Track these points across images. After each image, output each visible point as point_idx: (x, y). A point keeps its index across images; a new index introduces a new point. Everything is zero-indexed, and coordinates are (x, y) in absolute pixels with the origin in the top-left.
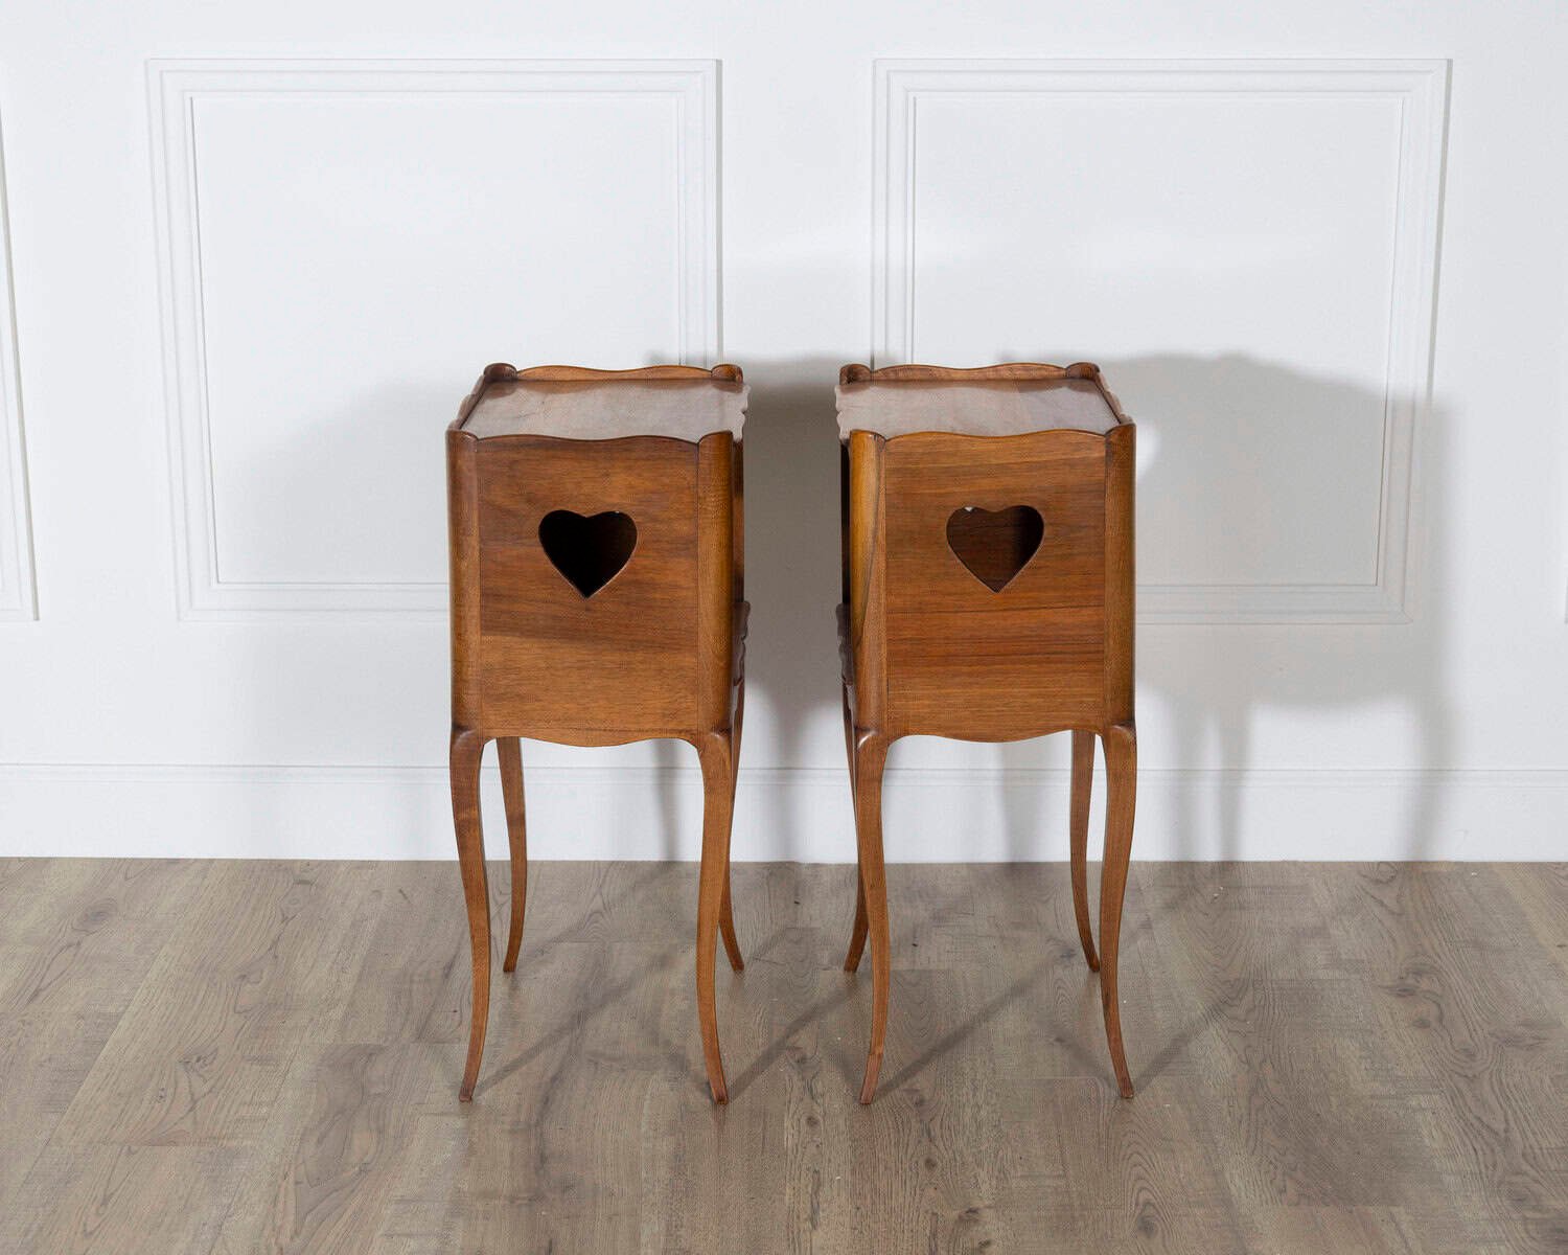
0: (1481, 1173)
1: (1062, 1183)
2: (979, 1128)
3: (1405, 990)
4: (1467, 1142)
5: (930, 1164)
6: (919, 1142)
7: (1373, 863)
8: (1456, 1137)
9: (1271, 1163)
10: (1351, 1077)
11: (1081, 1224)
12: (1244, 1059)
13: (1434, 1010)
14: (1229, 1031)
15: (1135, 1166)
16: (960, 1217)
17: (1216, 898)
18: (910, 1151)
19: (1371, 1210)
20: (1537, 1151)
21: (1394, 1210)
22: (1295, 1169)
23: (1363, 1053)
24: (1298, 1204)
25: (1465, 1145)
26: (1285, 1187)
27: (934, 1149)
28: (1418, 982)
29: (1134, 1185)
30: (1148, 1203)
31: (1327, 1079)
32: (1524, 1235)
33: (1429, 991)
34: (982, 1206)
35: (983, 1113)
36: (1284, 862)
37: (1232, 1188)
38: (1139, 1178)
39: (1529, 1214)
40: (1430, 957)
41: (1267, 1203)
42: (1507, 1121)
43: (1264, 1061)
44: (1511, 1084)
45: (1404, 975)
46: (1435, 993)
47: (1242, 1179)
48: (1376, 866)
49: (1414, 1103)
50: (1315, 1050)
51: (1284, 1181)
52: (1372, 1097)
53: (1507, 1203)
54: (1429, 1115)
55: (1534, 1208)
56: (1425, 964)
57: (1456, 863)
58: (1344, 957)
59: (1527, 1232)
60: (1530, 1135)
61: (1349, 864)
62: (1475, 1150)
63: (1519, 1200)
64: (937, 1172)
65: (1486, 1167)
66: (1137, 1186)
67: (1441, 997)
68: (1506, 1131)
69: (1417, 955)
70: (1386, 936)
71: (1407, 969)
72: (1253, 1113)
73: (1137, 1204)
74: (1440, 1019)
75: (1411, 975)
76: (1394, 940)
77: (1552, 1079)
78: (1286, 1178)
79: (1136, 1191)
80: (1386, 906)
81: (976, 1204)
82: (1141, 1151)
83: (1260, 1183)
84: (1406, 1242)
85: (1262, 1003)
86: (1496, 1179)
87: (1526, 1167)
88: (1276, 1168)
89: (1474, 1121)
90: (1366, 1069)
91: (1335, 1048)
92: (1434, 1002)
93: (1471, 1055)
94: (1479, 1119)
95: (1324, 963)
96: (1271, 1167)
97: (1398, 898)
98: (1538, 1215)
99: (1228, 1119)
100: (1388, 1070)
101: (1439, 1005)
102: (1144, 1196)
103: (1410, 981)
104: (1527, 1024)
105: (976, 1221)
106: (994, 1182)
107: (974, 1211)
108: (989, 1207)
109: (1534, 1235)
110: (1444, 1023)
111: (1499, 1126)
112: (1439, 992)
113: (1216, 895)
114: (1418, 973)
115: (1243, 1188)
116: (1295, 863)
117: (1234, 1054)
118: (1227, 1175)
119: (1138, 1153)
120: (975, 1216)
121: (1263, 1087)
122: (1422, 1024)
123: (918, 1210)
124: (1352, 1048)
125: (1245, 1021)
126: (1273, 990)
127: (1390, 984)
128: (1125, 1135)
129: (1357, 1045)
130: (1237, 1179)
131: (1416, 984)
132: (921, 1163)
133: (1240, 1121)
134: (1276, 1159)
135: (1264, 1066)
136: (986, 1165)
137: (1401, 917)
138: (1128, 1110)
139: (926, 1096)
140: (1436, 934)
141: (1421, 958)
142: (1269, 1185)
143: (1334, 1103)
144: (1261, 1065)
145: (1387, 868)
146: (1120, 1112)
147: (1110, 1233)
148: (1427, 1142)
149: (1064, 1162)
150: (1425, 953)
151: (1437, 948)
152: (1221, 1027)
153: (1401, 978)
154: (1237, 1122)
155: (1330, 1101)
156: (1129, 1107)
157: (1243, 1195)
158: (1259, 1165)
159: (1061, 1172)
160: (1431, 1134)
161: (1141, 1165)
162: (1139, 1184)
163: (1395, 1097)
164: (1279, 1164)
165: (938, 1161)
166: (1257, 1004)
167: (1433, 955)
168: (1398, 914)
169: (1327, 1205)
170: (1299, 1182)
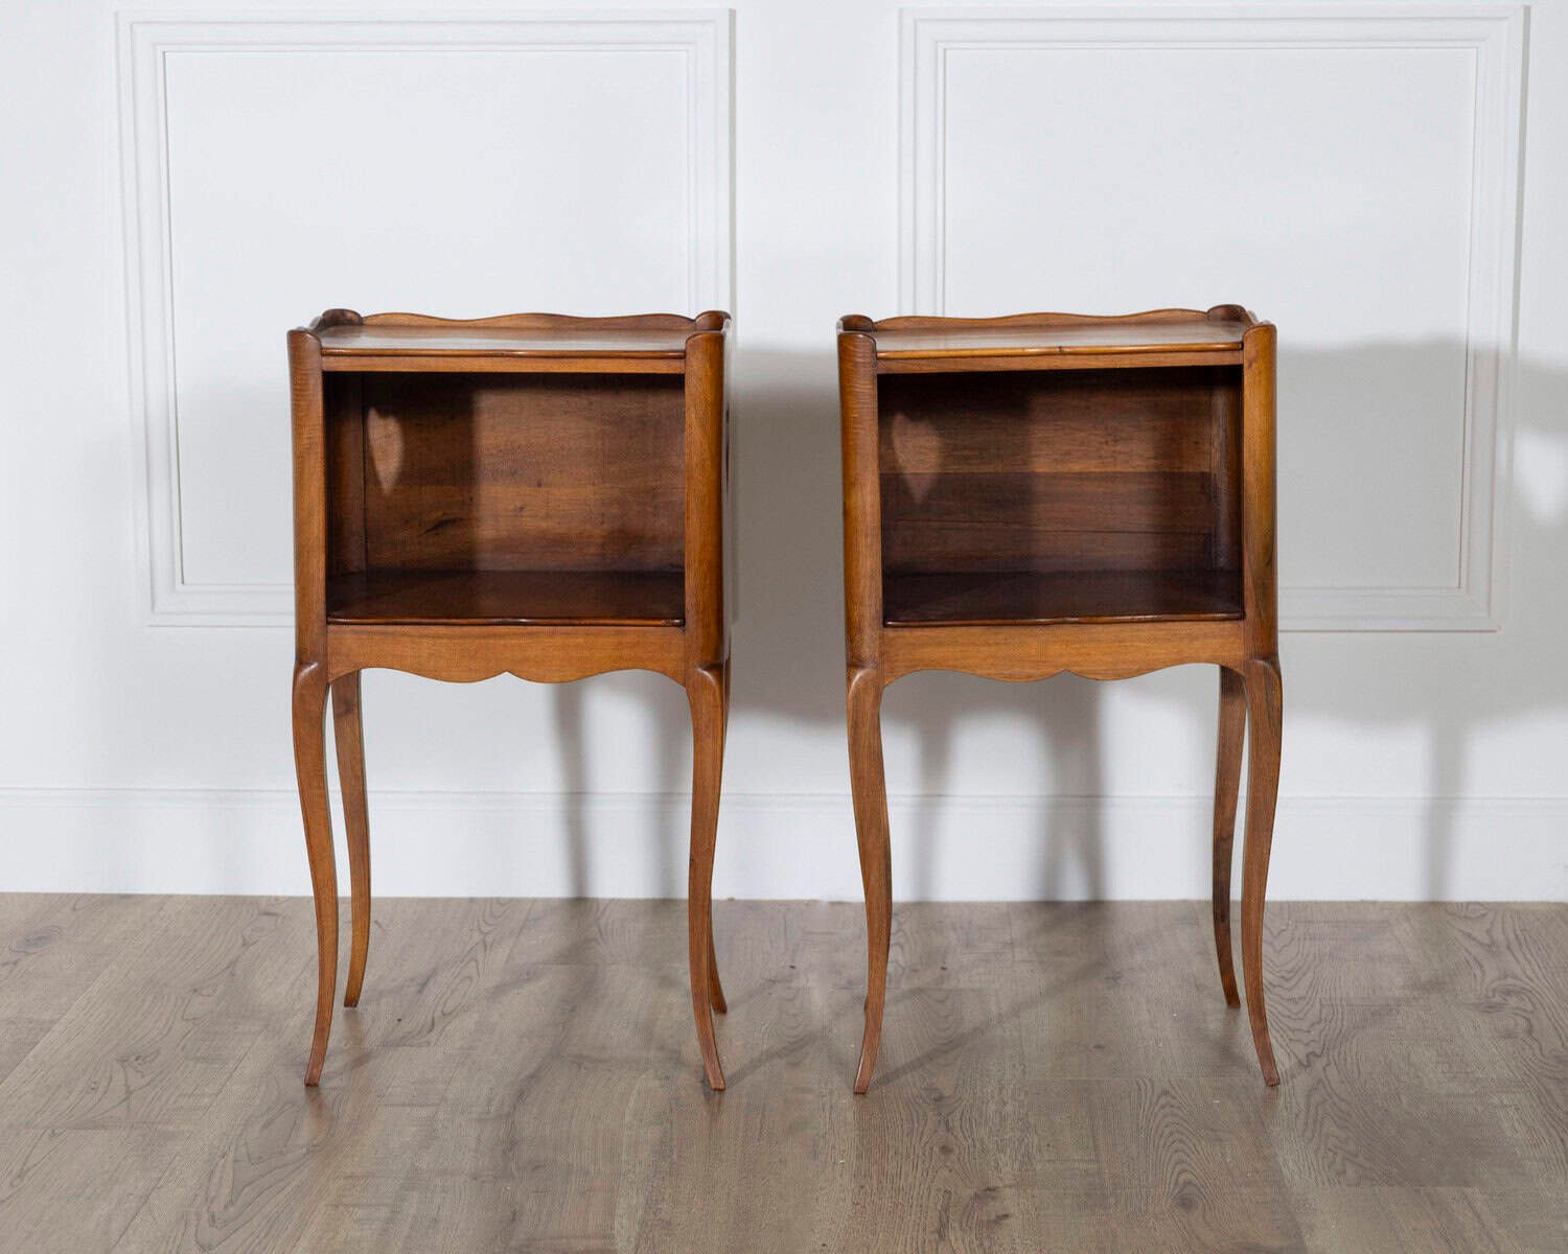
1: (1093, 1167)
2: (1003, 1119)
3: (1492, 1007)
4: (1555, 1134)
5: (946, 1150)
6: (936, 1131)
7: (1462, 903)
8: (1542, 1130)
9: (1330, 1150)
10: (1425, 1079)
11: (1112, 1200)
13: (1523, 1024)
14: (1290, 1040)
15: (1176, 1151)
16: (976, 1194)
17: (1284, 930)
18: (925, 1138)
19: (1441, 1190)
21: (1468, 1191)
22: (1356, 1156)
23: (1440, 1059)
24: (1358, 1185)
25: (1551, 1136)
26: (1344, 1170)
27: (951, 1138)
28: (1506, 1000)
29: (1174, 1168)
30: (1188, 1183)
31: (1398, 1080)
33: (1517, 1008)
34: (1001, 1185)
35: (1009, 1108)
36: (1363, 902)
37: (1285, 1171)
38: (1181, 1162)
40: (1520, 980)
41: (1324, 1184)
45: (1490, 994)
46: (1525, 1011)
47: (1294, 1161)
48: (1466, 905)
49: (1495, 1100)
51: (1344, 1164)
52: (1449, 1096)
54: (1512, 1111)
56: (1514, 986)
57: (1555, 903)
61: (1436, 903)
64: (953, 1157)
66: (1177, 1170)
67: (1531, 1013)
69: (1506, 977)
70: (1472, 963)
71: (1495, 989)
73: (1176, 1183)
74: (1530, 1031)
75: (1498, 995)
76: (1481, 966)
78: (1346, 1162)
79: (1175, 1175)
80: (1474, 939)
81: (993, 1184)
82: (1184, 1138)
83: (1316, 1166)
84: (1479, 1217)
85: (1329, 1017)
88: (1335, 1154)
90: (1443, 1072)
91: (1409, 1055)
92: (1524, 1017)
95: (1401, 984)
96: (1331, 1154)
97: (1489, 932)
99: (1284, 1113)
100: (1467, 1073)
102: (1183, 1177)
103: (1497, 999)
105: (993, 1198)
106: (1017, 1166)
107: (992, 1189)
108: (1010, 1186)
110: (1534, 1035)
112: (1530, 1009)
113: (1285, 928)
114: (1508, 993)
115: (1296, 1169)
116: (1374, 903)
118: (1280, 1160)
119: (1181, 1141)
120: (994, 1194)
121: (1324, 1087)
122: (1509, 1035)
123: (930, 1189)
124: (1428, 1055)
125: (1309, 1032)
126: (1342, 1006)
127: (1477, 1002)
128: (1167, 1126)
129: (1435, 1053)
130: (1290, 1164)
131: (1503, 1002)
132: (936, 1149)
133: (1297, 1115)
134: (1336, 1147)
135: (1327, 1068)
136: (1009, 1151)
137: (1490, 947)
138: (1172, 1106)
139: (946, 1093)
140: (1529, 963)
141: (1510, 981)
142: (1327, 1168)
143: (1404, 1099)
144: (1324, 1069)
145: (1478, 907)
146: (1163, 1107)
147: (1143, 1208)
148: (1508, 1133)
149: (1096, 1148)
150: (1515, 977)
151: (1529, 973)
152: (1282, 1037)
153: (1488, 998)
154: (1294, 1116)
155: (1400, 1099)
156: (1174, 1102)
157: (1297, 1177)
158: (1316, 1151)
159: (1093, 1157)
160: (1513, 1126)
161: (1183, 1151)
162: (1180, 1167)
163: (1475, 1095)
164: (1339, 1151)
165: (955, 1147)
166: (1323, 1018)
167: (1523, 977)
168: (1487, 944)
169: (1391, 1185)
170: (1360, 1165)
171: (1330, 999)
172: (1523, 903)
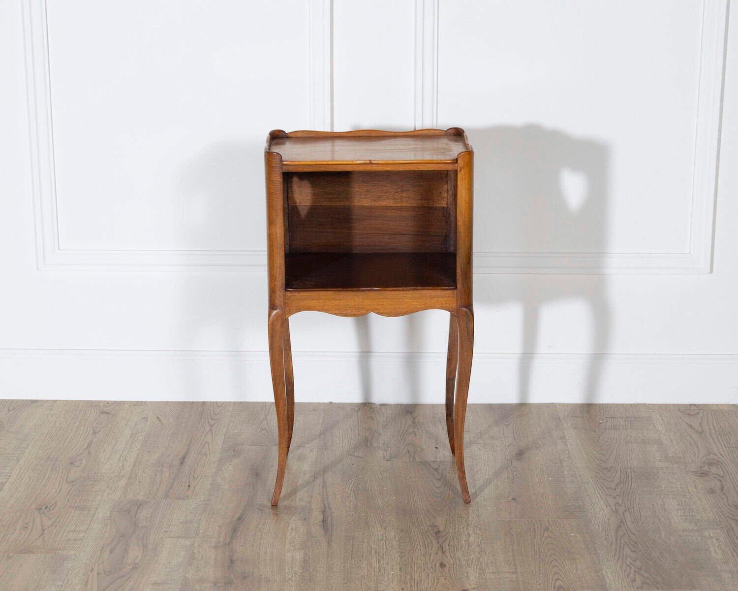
1: (514, 576)
2: (469, 546)
3: (703, 473)
5: (442, 565)
6: (437, 553)
9: (628, 566)
10: (672, 520)
12: (614, 510)
13: (719, 484)
14: (607, 495)
15: (554, 567)
18: (432, 559)
22: (641, 569)
23: (679, 507)
24: (642, 588)
26: (635, 578)
27: (444, 558)
29: (553, 577)
30: (560, 587)
31: (659, 521)
33: (716, 474)
34: (470, 588)
35: (472, 538)
37: (607, 579)
38: (556, 573)
40: (717, 455)
41: (625, 587)
43: (626, 511)
45: (702, 465)
46: (719, 475)
47: (611, 573)
48: (688, 406)
49: (707, 534)
50: (653, 505)
51: (635, 575)
52: (684, 530)
54: (714, 540)
56: (714, 459)
57: (732, 405)
58: (670, 455)
61: (674, 405)
64: (446, 570)
67: (722, 477)
69: (709, 454)
70: (693, 444)
71: (704, 462)
72: (619, 538)
73: (554, 588)
74: (722, 489)
75: (706, 465)
76: (698, 446)
78: (636, 573)
79: (554, 581)
80: (693, 428)
81: (468, 587)
82: (558, 559)
83: (621, 576)
85: (625, 480)
88: (631, 568)
90: (681, 516)
91: (664, 504)
92: (719, 480)
95: (659, 458)
96: (628, 568)
97: (701, 424)
99: (605, 542)
100: (693, 516)
101: (721, 482)
102: (558, 583)
103: (706, 468)
106: (477, 575)
108: (474, 588)
110: (724, 491)
112: (722, 474)
113: (601, 422)
114: (711, 464)
115: (612, 578)
116: (644, 405)
117: (609, 507)
118: (604, 572)
119: (556, 560)
121: (624, 525)
122: (712, 491)
124: (673, 504)
125: (616, 489)
126: (631, 472)
127: (695, 470)
128: (549, 550)
129: (676, 503)
130: (609, 574)
131: (709, 470)
132: (438, 565)
133: (612, 543)
134: (630, 563)
135: (625, 513)
136: (473, 566)
137: (702, 434)
138: (550, 537)
139: (441, 530)
140: (721, 444)
141: (712, 456)
142: (627, 577)
143: (663, 534)
144: (623, 513)
145: (696, 408)
146: (546, 538)
148: (713, 555)
149: (515, 565)
150: (714, 454)
151: (721, 451)
152: (602, 492)
153: (701, 467)
154: (610, 543)
155: (660, 533)
156: (551, 535)
157: (612, 583)
158: (621, 567)
159: (514, 570)
160: (715, 551)
161: (557, 567)
162: (556, 577)
163: (696, 530)
164: (632, 566)
165: (447, 564)
166: (622, 480)
167: (718, 454)
168: (700, 432)
169: (658, 589)
170: (642, 576)
171: (625, 468)
172: (717, 405)
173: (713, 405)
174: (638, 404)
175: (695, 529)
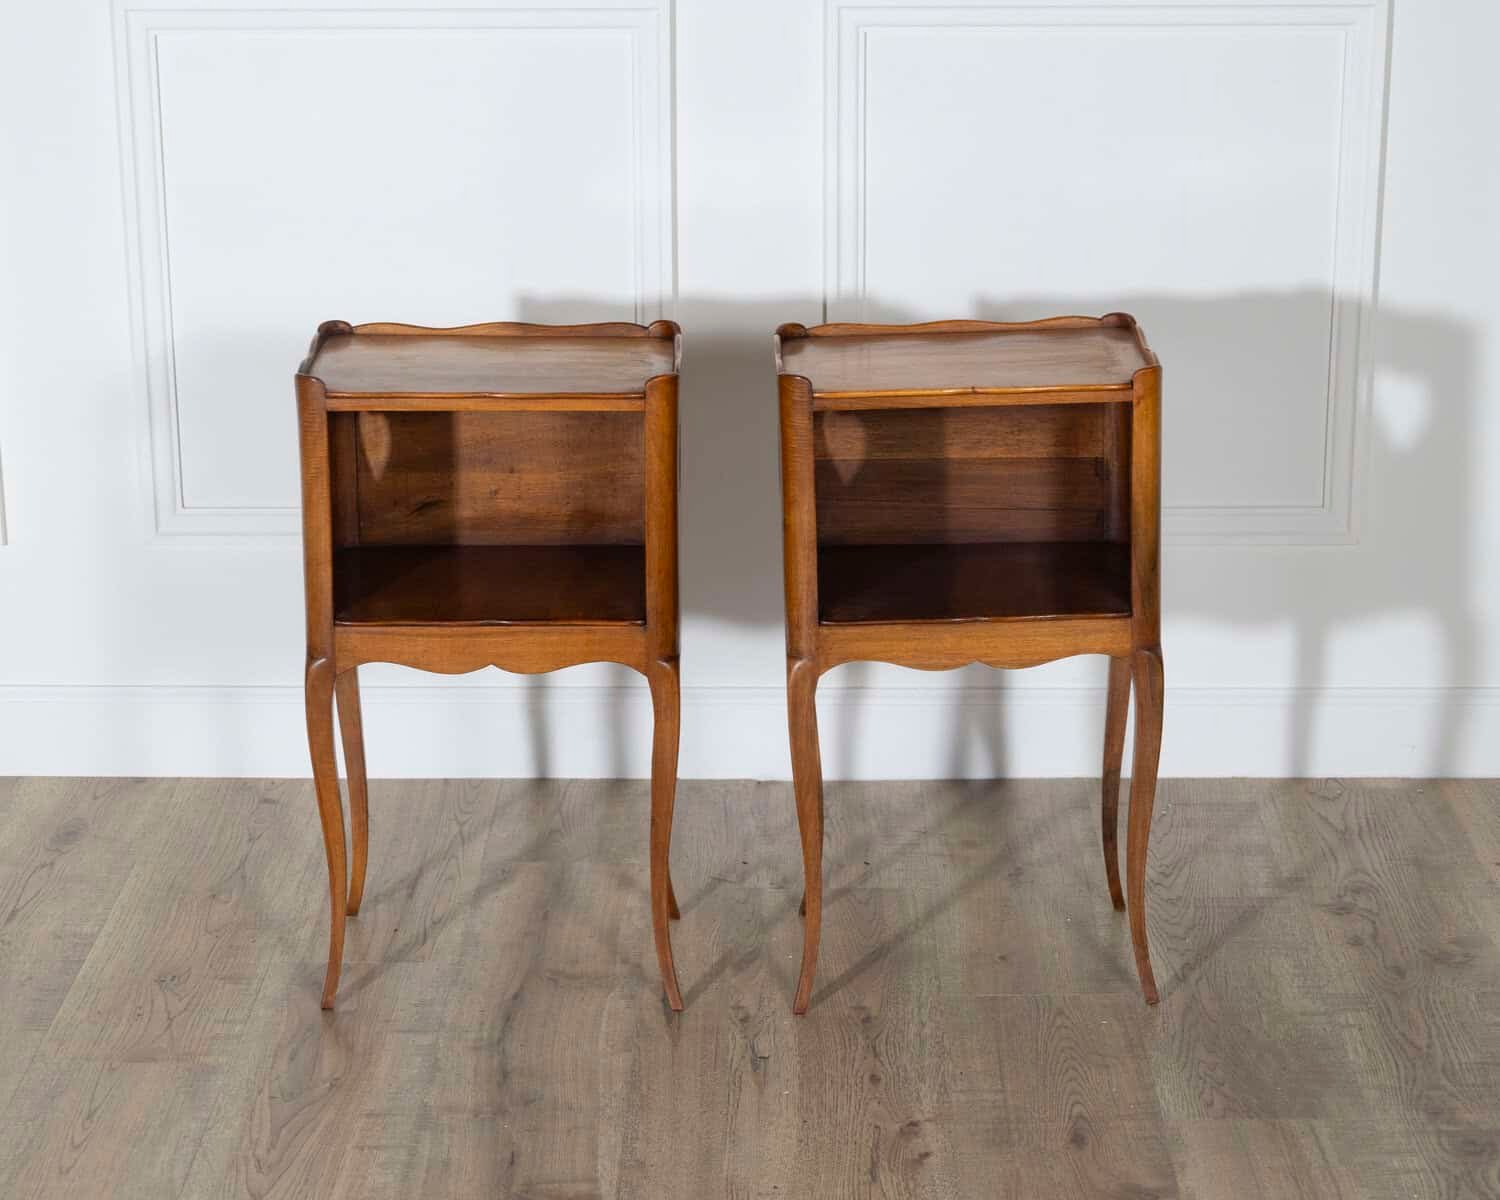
0: (1400, 1087)
1: (999, 1097)
2: (922, 1043)
3: (1343, 909)
4: (1390, 1057)
5: (874, 1079)
6: (865, 1058)
7: (1321, 780)
8: (1380, 1054)
9: (1200, 1078)
10: (1284, 996)
11: (1016, 1136)
12: (1181, 977)
13: (1369, 929)
14: (1168, 949)
15: (1070, 1080)
16: (901, 1129)
17: (1164, 815)
18: (856, 1067)
19: (1293, 1123)
20: (1457, 1067)
21: (1315, 1123)
22: (1223, 1084)
23: (1297, 971)
24: (1224, 1117)
25: (1387, 1060)
26: (1212, 1100)
27: (879, 1065)
28: (1355, 900)
29: (1068, 1099)
30: (1081, 1116)
31: (1259, 995)
32: (1436, 1147)
33: (1365, 909)
34: (922, 1119)
35: (927, 1031)
37: (1162, 1102)
38: (1073, 1092)
39: (1444, 1127)
40: (1369, 875)
41: (1194, 1117)
42: (1430, 1037)
43: (1201, 978)
44: (1438, 1001)
45: (1342, 893)
46: (1370, 911)
47: (1172, 1095)
48: (1323, 782)
49: (1342, 1020)
50: (1250, 967)
51: (1212, 1095)
52: (1302, 1014)
53: (1423, 1116)
54: (1355, 1031)
55: (1448, 1123)
56: (1363, 882)
57: (1403, 780)
58: (1285, 875)
59: (1440, 1144)
60: (1451, 1051)
61: (1297, 780)
62: (1397, 1065)
63: (1435, 1113)
64: (881, 1087)
65: (1407, 1083)
66: (1070, 1102)
67: (1377, 914)
68: (1429, 1047)
69: (1356, 871)
70: (1328, 854)
71: (1346, 887)
72: (1186, 1029)
73: (1070, 1116)
74: (1374, 936)
75: (1349, 893)
76: (1336, 858)
77: (1478, 996)
78: (1214, 1093)
79: (1069, 1107)
80: (1330, 825)
81: (918, 1117)
82: (1077, 1066)
83: (1188, 1097)
84: (1323, 1153)
85: (1203, 922)
86: (1415, 1092)
87: (1444, 1082)
88: (1205, 1082)
89: (1398, 1037)
90: (1299, 987)
91: (1270, 966)
92: (1370, 920)
93: (1400, 972)
94: (1404, 1035)
95: (1265, 881)
96: (1200, 1082)
97: (1344, 816)
98: (1452, 1128)
99: (1163, 1036)
100: (1319, 987)
101: (1374, 923)
102: (1077, 1110)
103: (1348, 899)
104: (1456, 942)
105: (916, 1134)
106: (935, 1096)
107: (914, 1124)
108: (929, 1120)
109: (1447, 1147)
110: (1378, 940)
111: (1423, 1042)
112: (1375, 911)
113: (1164, 812)
114: (1357, 891)
115: (1171, 1102)
116: (1243, 780)
117: (1172, 973)
118: (1158, 1089)
119: (1074, 1069)
120: (916, 1129)
121: (1197, 1005)
122: (1356, 942)
123: (862, 1123)
124: (1286, 966)
125: (1185, 939)
126: (1213, 907)
127: (1329, 902)
128: (1062, 1051)
129: (1292, 963)
130: (1167, 1096)
131: (1353, 902)
132: (866, 1078)
133: (1173, 1038)
134: (1206, 1074)
135: (1200, 982)
136: (928, 1080)
137: (1344, 835)
138: (1066, 1027)
139: (873, 1014)
140: (1377, 852)
141: (1360, 876)
142: (1197, 1099)
143: (1265, 1018)
144: (1197, 983)
145: (1337, 785)
146: (1058, 1029)
147: (1043, 1145)
148: (1352, 1057)
149: (1002, 1077)
150: (1365, 871)
151: (1377, 866)
152: (1162, 945)
153: (1339, 896)
154: (1171, 1038)
155: (1261, 1017)
156: (1068, 1023)
157: (1172, 1109)
158: (1188, 1080)
159: (1000, 1087)
160: (1356, 1051)
161: (1075, 1079)
162: (1073, 1098)
163: (1325, 1014)
164: (1208, 1079)
165: (882, 1076)
166: (1197, 922)
167: (1371, 871)
168: (1341, 831)
169: (1251, 1118)
170: (1226, 1096)
171: (1203, 899)
172: (1375, 779)
173: (1367, 779)
174: (1233, 778)
175: (1322, 1009)
